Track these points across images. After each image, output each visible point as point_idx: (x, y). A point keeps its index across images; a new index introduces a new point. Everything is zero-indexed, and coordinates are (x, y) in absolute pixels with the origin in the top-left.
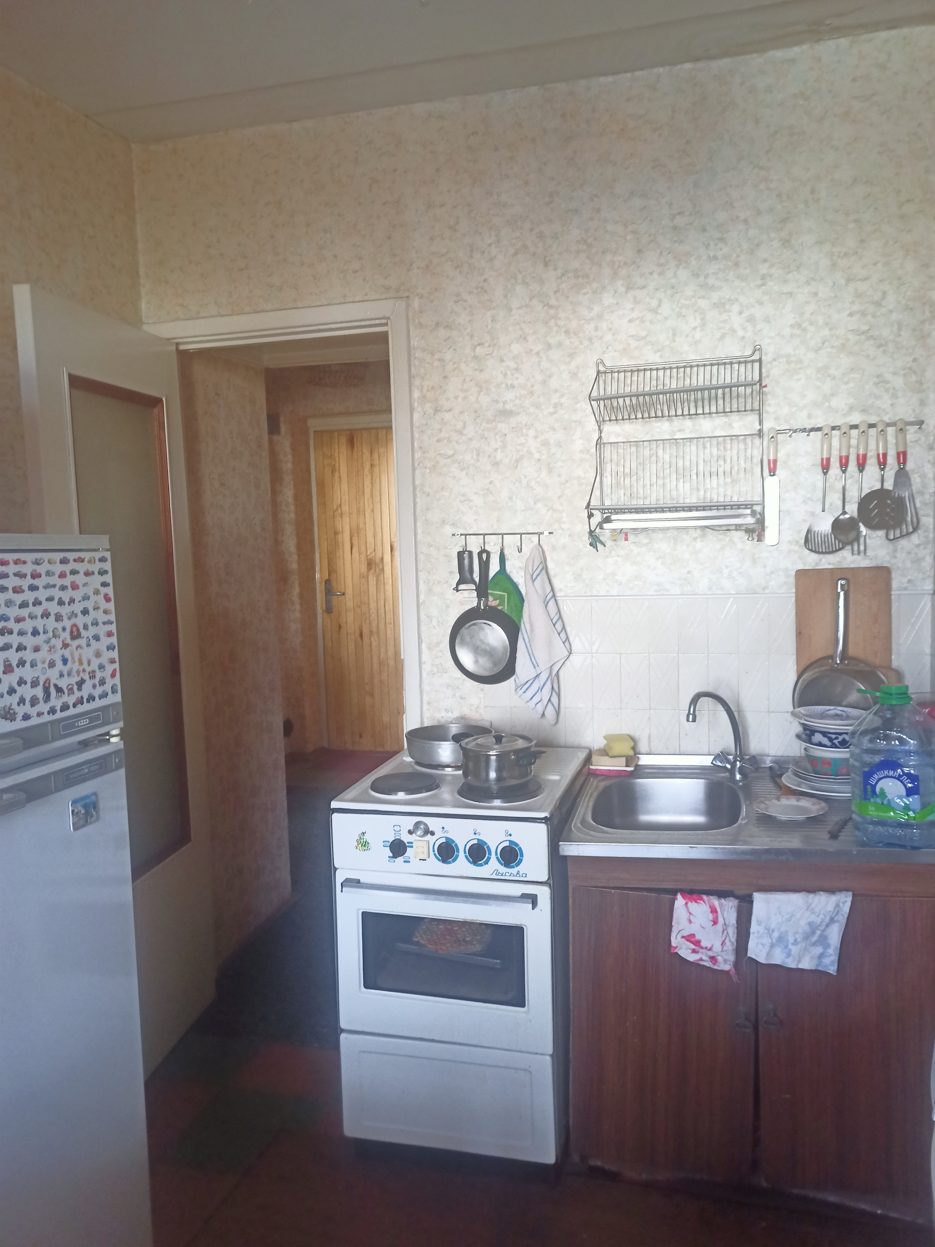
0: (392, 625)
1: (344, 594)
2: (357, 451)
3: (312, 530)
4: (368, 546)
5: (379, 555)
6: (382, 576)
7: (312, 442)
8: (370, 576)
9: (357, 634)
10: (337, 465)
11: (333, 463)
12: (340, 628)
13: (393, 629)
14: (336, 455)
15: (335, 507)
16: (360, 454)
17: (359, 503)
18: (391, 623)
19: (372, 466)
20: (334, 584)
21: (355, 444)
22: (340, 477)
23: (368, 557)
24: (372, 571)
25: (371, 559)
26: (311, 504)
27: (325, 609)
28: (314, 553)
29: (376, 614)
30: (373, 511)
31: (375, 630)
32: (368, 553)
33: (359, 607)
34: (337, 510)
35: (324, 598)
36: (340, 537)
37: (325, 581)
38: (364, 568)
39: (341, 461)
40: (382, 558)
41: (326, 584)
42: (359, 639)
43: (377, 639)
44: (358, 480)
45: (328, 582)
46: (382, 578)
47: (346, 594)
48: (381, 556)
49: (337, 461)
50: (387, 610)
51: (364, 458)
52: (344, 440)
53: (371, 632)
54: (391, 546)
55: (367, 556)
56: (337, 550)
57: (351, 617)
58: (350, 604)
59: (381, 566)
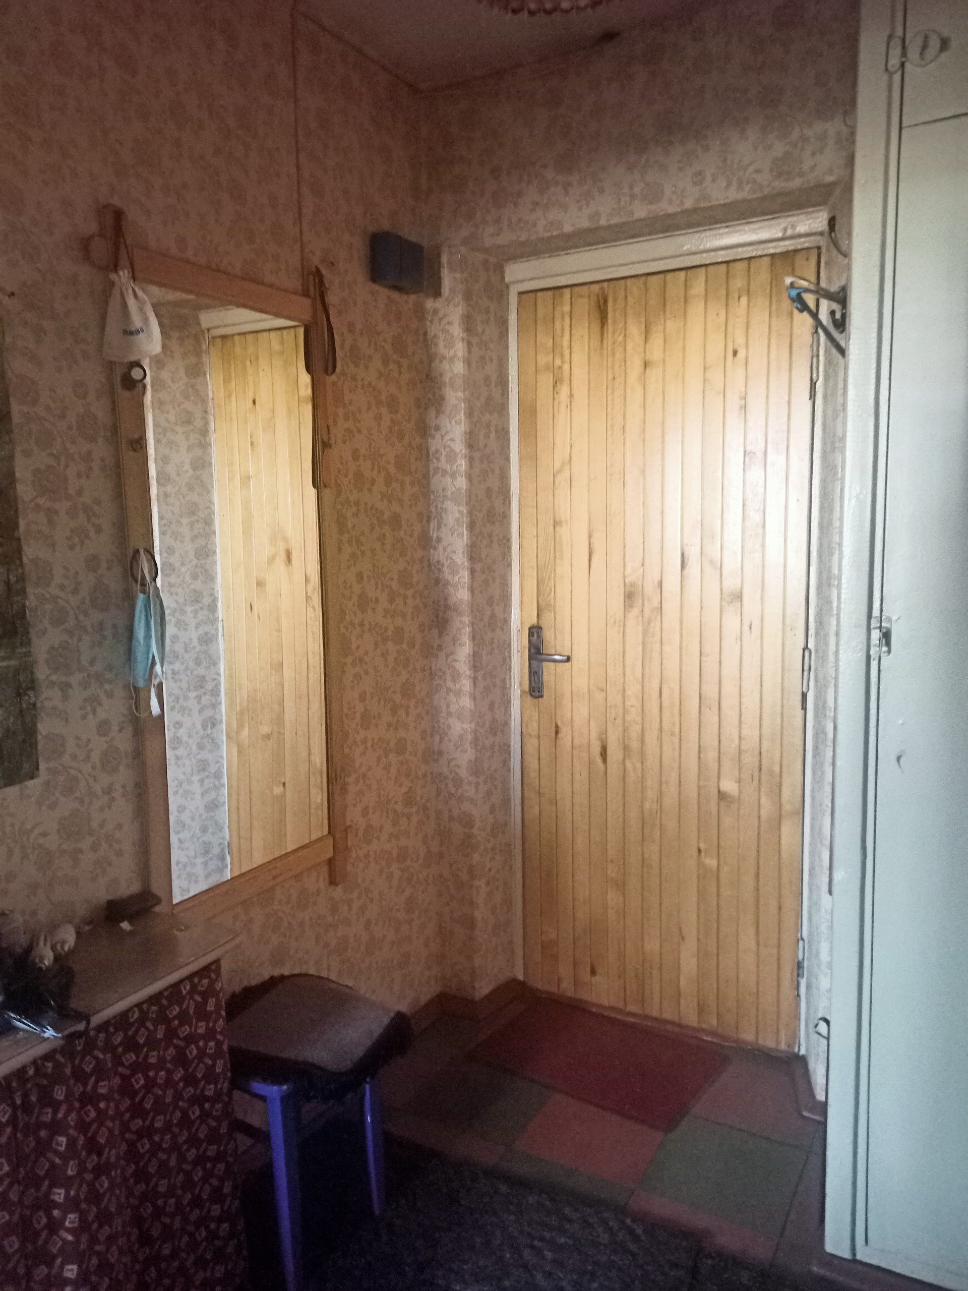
0: (676, 740)
1: (568, 659)
2: (614, 332)
3: (505, 517)
4: (627, 555)
5: (653, 575)
6: (658, 624)
7: (513, 318)
8: (631, 623)
9: (596, 749)
10: (566, 367)
11: (558, 362)
12: (557, 732)
13: (677, 746)
14: (566, 343)
15: (557, 465)
16: (621, 338)
17: (612, 454)
18: (673, 734)
19: (646, 365)
20: (548, 635)
21: (610, 316)
22: (571, 396)
23: (628, 580)
24: (635, 611)
25: (633, 584)
26: (508, 459)
27: (527, 688)
28: (509, 565)
29: (640, 710)
30: (643, 472)
31: (635, 744)
32: (628, 571)
33: (602, 690)
34: (560, 471)
35: (527, 664)
36: (563, 531)
37: (530, 629)
38: (616, 604)
39: (575, 357)
40: (660, 584)
41: (531, 634)
42: (599, 760)
43: (639, 765)
44: (613, 399)
45: (535, 632)
46: (658, 629)
47: (574, 659)
48: (657, 578)
49: (567, 358)
50: (666, 704)
51: (630, 347)
52: (584, 305)
53: (626, 748)
54: (683, 554)
55: (624, 577)
56: (558, 561)
57: (582, 710)
58: (581, 683)
59: (656, 602)
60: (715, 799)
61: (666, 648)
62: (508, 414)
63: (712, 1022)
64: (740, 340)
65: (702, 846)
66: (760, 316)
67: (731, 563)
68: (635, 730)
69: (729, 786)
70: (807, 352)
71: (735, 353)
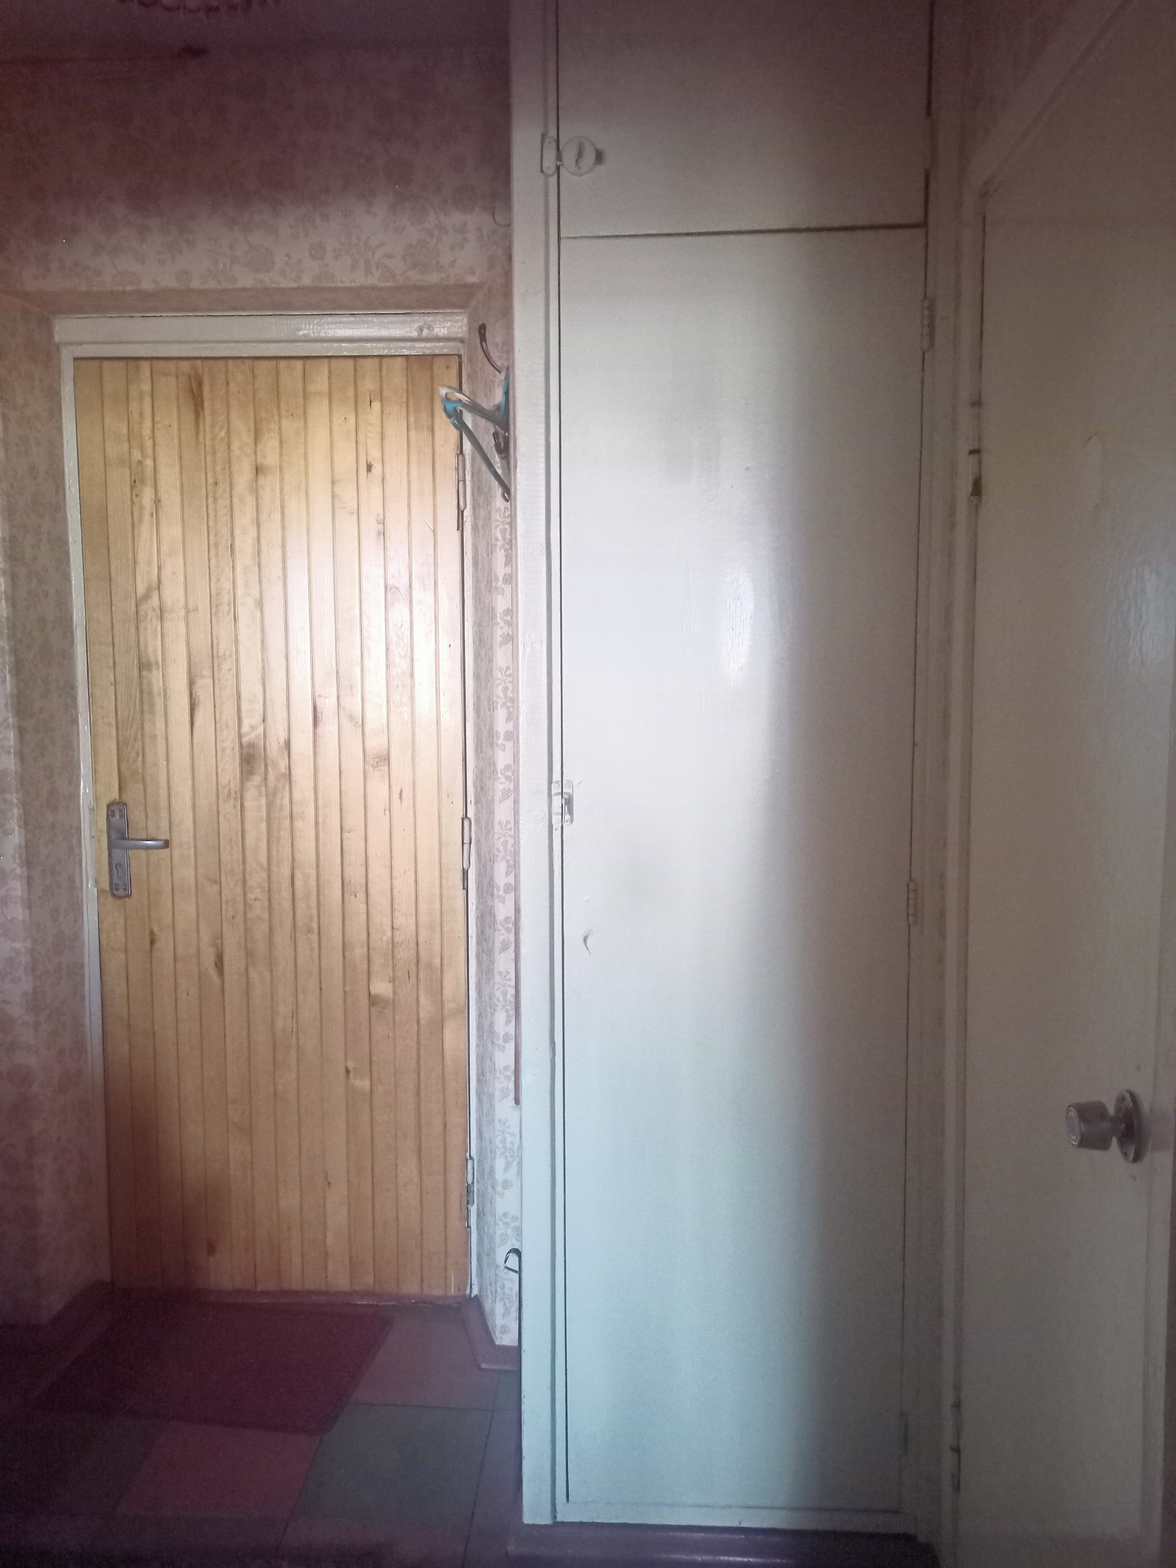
0: (315, 937)
1: (167, 844)
2: (213, 426)
3: (67, 656)
4: (243, 707)
5: (277, 734)
6: (287, 794)
7: (67, 390)
8: (251, 794)
9: (208, 960)
10: (149, 462)
11: (136, 455)
12: (152, 942)
13: (316, 945)
14: (147, 431)
15: (141, 590)
16: (223, 434)
17: (218, 580)
18: (310, 931)
19: (258, 470)
20: (136, 814)
21: (207, 404)
22: (157, 501)
23: (245, 740)
24: (257, 779)
25: (251, 745)
26: (67, 578)
27: (106, 885)
28: (75, 721)
29: (266, 904)
30: (260, 604)
31: (260, 947)
32: (245, 728)
33: (215, 882)
34: (147, 596)
35: (106, 854)
36: (156, 678)
37: (109, 806)
38: (231, 769)
39: (161, 451)
40: (288, 744)
41: (110, 814)
42: (212, 974)
43: (267, 974)
44: (216, 510)
45: (117, 809)
46: (287, 800)
47: (175, 843)
48: (282, 739)
49: (149, 452)
50: (299, 894)
51: (235, 446)
52: (169, 386)
53: (249, 954)
54: (315, 708)
55: (240, 736)
56: (147, 716)
57: (187, 909)
58: (186, 874)
59: (283, 765)
60: (364, 1002)
61: (299, 824)
62: (66, 519)
63: (368, 1280)
64: (375, 454)
65: (351, 1065)
66: (396, 428)
67: (375, 717)
68: (260, 930)
69: (381, 987)
70: (452, 476)
71: (369, 468)
